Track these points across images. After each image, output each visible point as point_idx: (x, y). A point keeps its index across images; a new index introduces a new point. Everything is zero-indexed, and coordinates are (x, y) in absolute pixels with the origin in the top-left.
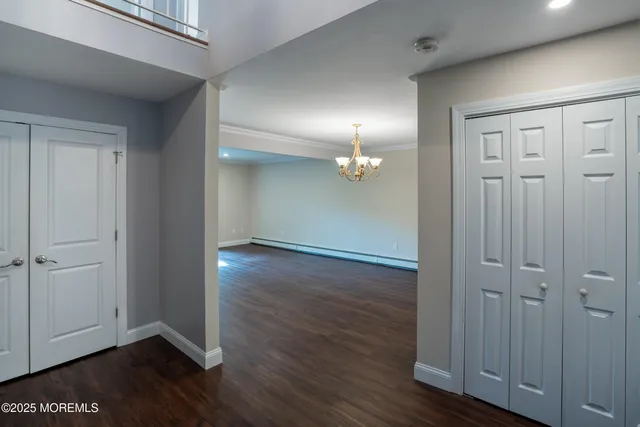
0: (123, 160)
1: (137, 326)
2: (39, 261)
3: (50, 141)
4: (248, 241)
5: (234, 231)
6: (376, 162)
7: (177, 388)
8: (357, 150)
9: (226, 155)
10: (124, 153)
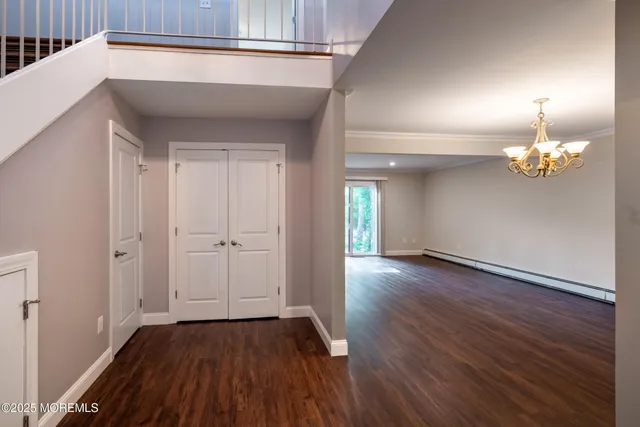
0: (283, 170)
1: (293, 305)
2: (234, 244)
3: (239, 160)
4: (419, 252)
5: (405, 241)
6: (577, 147)
7: (304, 363)
8: (542, 133)
9: (392, 164)
10: (284, 164)
